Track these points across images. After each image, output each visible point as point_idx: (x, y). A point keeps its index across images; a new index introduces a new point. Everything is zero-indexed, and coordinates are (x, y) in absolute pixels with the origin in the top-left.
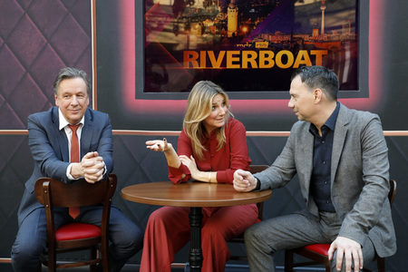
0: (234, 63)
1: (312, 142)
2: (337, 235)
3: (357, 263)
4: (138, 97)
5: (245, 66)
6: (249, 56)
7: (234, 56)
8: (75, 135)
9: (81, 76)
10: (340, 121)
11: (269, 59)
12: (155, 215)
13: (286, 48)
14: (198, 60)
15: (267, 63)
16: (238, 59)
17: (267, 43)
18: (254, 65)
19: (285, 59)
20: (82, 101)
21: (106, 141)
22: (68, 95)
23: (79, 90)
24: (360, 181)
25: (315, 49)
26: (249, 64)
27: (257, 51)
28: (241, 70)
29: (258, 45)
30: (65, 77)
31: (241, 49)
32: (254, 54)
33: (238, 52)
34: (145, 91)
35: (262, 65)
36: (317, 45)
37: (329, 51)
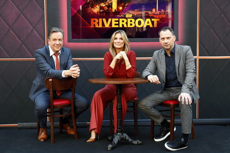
0: (115, 25)
3: (189, 100)
4: (69, 41)
5: (121, 26)
6: (123, 21)
7: (115, 21)
9: (61, 32)
10: (176, 50)
11: (132, 23)
13: (140, 18)
15: (131, 25)
16: (117, 23)
17: (131, 15)
18: (125, 26)
19: (140, 23)
22: (55, 40)
23: (60, 38)
25: (154, 18)
26: (123, 25)
27: (127, 19)
28: (119, 28)
29: (127, 16)
30: (54, 32)
31: (119, 18)
32: (125, 20)
33: (117, 19)
34: (72, 38)
35: (129, 26)
36: (155, 16)
37: (160, 20)
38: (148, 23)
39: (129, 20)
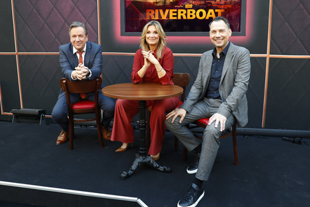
0: (173, 16)
4: (122, 35)
5: (179, 18)
6: (182, 12)
7: (173, 12)
8: (81, 56)
9: (81, 26)
11: (193, 14)
13: (202, 8)
14: (154, 15)
15: (191, 16)
16: (176, 14)
17: (191, 5)
18: (184, 18)
19: (201, 14)
20: (82, 39)
25: (218, 9)
26: (182, 17)
27: (186, 9)
28: (177, 20)
29: (187, 6)
30: (73, 27)
31: (178, 9)
32: (184, 11)
33: (176, 10)
34: (126, 31)
35: (189, 18)
36: (219, 6)
37: (225, 10)
38: (211, 14)
39: (189, 11)
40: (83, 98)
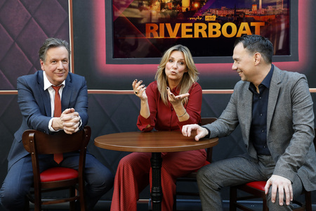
0: (187, 33)
1: (251, 98)
2: (272, 174)
3: (288, 196)
4: (108, 62)
5: (197, 36)
6: (200, 28)
7: (187, 27)
8: (57, 94)
9: (64, 45)
10: (274, 81)
11: (216, 30)
12: (124, 161)
13: (231, 21)
14: (158, 31)
15: (214, 33)
16: (191, 30)
17: (215, 17)
18: (204, 35)
19: (229, 30)
21: (82, 99)
22: (55, 61)
24: (291, 129)
25: (254, 21)
26: (200, 34)
27: (207, 23)
28: (193, 39)
29: (207, 18)
30: (52, 46)
31: (194, 22)
32: (204, 26)
33: (191, 25)
34: (114, 57)
35: (211, 35)
36: (256, 18)
37: (266, 23)
38: (244, 29)
39: (211, 25)
40: (58, 161)
